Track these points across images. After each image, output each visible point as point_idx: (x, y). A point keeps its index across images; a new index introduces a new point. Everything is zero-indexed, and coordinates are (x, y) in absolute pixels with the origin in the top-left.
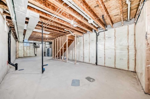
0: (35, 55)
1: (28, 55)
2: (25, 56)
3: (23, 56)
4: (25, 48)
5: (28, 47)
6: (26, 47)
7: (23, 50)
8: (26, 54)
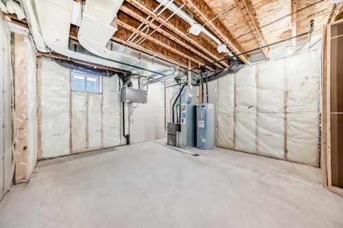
0: (124, 141)
1: (94, 143)
2: (79, 146)
3: (67, 151)
4: (79, 101)
5: (91, 98)
6: (83, 98)
7: (67, 116)
8: (82, 136)
